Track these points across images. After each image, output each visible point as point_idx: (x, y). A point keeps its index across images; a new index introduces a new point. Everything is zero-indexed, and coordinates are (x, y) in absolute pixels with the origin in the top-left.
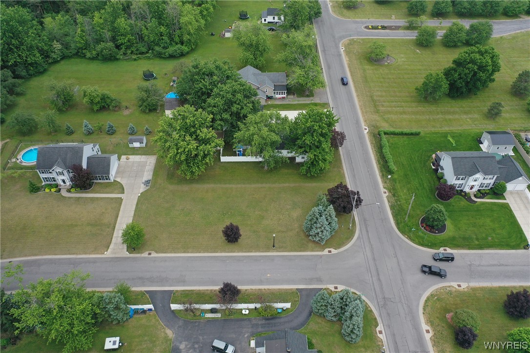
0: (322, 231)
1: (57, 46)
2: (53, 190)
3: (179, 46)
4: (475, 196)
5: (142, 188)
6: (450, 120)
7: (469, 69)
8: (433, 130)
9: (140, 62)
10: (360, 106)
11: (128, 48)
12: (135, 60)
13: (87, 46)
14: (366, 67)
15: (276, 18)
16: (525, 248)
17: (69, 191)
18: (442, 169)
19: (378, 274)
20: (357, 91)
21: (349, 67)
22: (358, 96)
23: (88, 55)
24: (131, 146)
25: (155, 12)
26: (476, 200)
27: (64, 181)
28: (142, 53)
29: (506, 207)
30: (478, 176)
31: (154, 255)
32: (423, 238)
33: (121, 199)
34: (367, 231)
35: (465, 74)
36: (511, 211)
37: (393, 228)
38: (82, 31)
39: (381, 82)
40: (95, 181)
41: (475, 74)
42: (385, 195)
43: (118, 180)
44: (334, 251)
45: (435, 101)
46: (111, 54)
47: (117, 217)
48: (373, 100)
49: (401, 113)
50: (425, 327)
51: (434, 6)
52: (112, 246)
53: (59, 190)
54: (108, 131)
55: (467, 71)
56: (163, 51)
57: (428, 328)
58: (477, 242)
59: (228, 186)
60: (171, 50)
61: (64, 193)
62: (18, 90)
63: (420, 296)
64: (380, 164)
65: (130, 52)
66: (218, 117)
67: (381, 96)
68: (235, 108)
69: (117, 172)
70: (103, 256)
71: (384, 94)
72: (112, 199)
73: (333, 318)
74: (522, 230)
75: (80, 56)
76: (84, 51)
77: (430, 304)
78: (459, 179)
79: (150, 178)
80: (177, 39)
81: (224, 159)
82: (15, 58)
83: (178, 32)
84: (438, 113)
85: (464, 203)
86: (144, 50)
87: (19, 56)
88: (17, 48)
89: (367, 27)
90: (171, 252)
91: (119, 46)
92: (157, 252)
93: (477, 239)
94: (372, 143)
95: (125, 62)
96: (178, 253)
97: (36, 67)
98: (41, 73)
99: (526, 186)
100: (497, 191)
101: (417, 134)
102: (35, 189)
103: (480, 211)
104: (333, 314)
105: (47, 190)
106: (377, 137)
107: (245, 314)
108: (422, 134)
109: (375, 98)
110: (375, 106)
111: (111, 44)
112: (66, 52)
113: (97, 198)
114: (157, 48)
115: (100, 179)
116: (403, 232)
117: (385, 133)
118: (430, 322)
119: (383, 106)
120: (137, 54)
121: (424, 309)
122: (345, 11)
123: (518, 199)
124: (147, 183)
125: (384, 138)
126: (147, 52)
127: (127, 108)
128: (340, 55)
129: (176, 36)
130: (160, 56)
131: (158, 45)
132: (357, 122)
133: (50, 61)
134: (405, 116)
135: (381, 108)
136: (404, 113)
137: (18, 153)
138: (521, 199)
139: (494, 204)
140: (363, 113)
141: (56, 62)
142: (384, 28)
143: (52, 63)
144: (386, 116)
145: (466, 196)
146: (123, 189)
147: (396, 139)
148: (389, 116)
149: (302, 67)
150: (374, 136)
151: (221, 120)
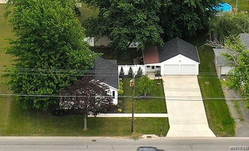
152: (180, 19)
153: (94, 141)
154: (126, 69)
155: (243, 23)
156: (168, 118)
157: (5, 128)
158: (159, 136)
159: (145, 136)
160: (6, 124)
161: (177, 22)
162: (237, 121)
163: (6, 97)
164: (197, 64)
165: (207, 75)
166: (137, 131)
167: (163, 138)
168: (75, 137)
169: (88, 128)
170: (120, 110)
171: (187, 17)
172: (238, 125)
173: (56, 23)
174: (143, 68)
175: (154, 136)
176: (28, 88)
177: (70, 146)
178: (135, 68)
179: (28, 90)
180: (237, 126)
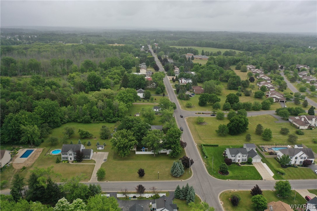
0: (178, 171)
1: (67, 117)
2: (66, 162)
3: (117, 118)
4: (241, 164)
5: (103, 162)
6: (231, 142)
7: (235, 122)
8: (224, 145)
9: (100, 124)
10: (194, 138)
11: (96, 118)
12: (98, 123)
13: (79, 117)
14: (196, 126)
15: (158, 110)
16: (261, 180)
17: (72, 162)
18: (227, 155)
19: (201, 187)
20: (192, 133)
21: (189, 126)
22: (192, 134)
23: (79, 121)
24: (98, 149)
25: (108, 105)
26: (241, 165)
27: (71, 159)
28: (101, 121)
29: (254, 167)
30: (240, 154)
31: (109, 182)
32: (219, 176)
33: (95, 165)
34: (197, 175)
35: (234, 124)
36: (255, 168)
37: (207, 173)
38: (78, 111)
39: (202, 130)
40: (83, 159)
41: (238, 124)
42: (204, 164)
43: (93, 159)
44: (183, 180)
45: (224, 136)
46: (88, 120)
47: (93, 170)
48: (199, 136)
49: (211, 140)
50: (220, 202)
51: (224, 107)
52: (91, 179)
53: (68, 162)
54: (88, 144)
55: (235, 123)
56: (111, 119)
57: (221, 202)
58: (241, 178)
59: (139, 161)
60: (114, 119)
61: (70, 163)
62: (50, 131)
63: (218, 193)
64: (202, 155)
65: (96, 120)
66: (136, 134)
67: (202, 135)
68: (142, 131)
69: (92, 157)
70: (88, 182)
71: (203, 134)
72: (91, 165)
73: (183, 198)
74: (260, 174)
75: (75, 121)
76: (77, 119)
77: (222, 195)
78: (233, 157)
79: (106, 158)
80: (116, 115)
81: (137, 153)
82: (51, 119)
83: (117, 113)
84: (226, 140)
85: (236, 166)
86: (102, 119)
87: (52, 118)
88: (52, 115)
89: (196, 113)
90: (116, 181)
91: (92, 117)
92: (110, 181)
93: (242, 177)
94: (198, 149)
95: (94, 124)
96: (119, 181)
97: (57, 124)
98: (58, 127)
99: (261, 160)
100: (249, 162)
101: (217, 146)
102: (58, 161)
103: (242, 168)
104: (183, 196)
105: (63, 162)
106: (201, 147)
107: (147, 198)
108: (219, 146)
109: (200, 135)
110: (200, 138)
111: (89, 116)
112: (70, 120)
113: (85, 165)
114: (108, 118)
115: (86, 158)
116: (211, 175)
117: (204, 145)
118: (222, 200)
119: (203, 137)
120: (99, 121)
121: (220, 197)
122: (187, 109)
123: (258, 165)
124: (105, 160)
125: (203, 147)
126: (103, 120)
127: (95, 138)
128: (185, 122)
129: (116, 114)
130: (109, 122)
131: (108, 117)
132: (192, 142)
133: (63, 122)
134: (212, 141)
135: (202, 138)
136: (212, 140)
137: (50, 151)
138: (259, 165)
139: (249, 166)
140: (194, 140)
141: (65, 123)
142: (203, 113)
143: (63, 123)
144: (204, 141)
145: (237, 164)
146: (95, 162)
147: (208, 148)
148: (205, 141)
149: (169, 122)
150: (199, 146)
151: (137, 135)
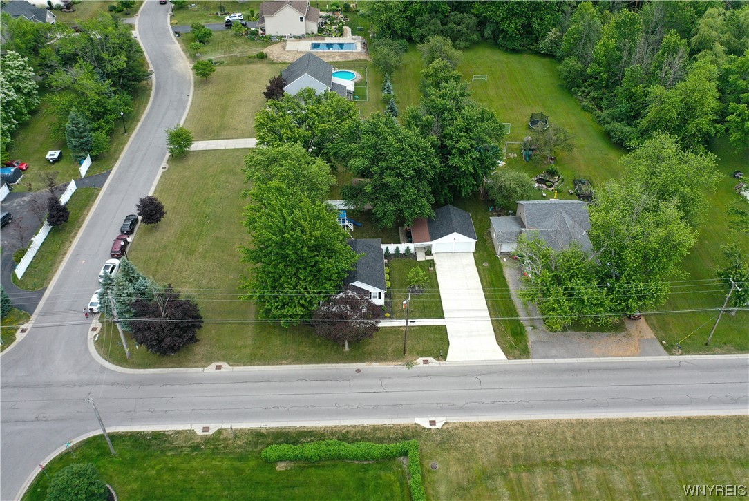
152: (453, 184)
153: (358, 371)
154: (392, 248)
155: (523, 186)
156: (445, 326)
157: (248, 351)
158: (438, 360)
159: (420, 360)
160: (249, 342)
161: (449, 186)
162: (528, 329)
163: (248, 324)
164: (473, 242)
165: (486, 257)
166: (411, 352)
167: (442, 363)
168: (334, 365)
169: (349, 348)
170: (388, 315)
171: (462, 182)
172: (531, 337)
173: (303, 232)
174: (412, 246)
175: (431, 359)
176: (272, 306)
177: (329, 383)
178: (403, 247)
179: (272, 309)
180: (529, 338)
